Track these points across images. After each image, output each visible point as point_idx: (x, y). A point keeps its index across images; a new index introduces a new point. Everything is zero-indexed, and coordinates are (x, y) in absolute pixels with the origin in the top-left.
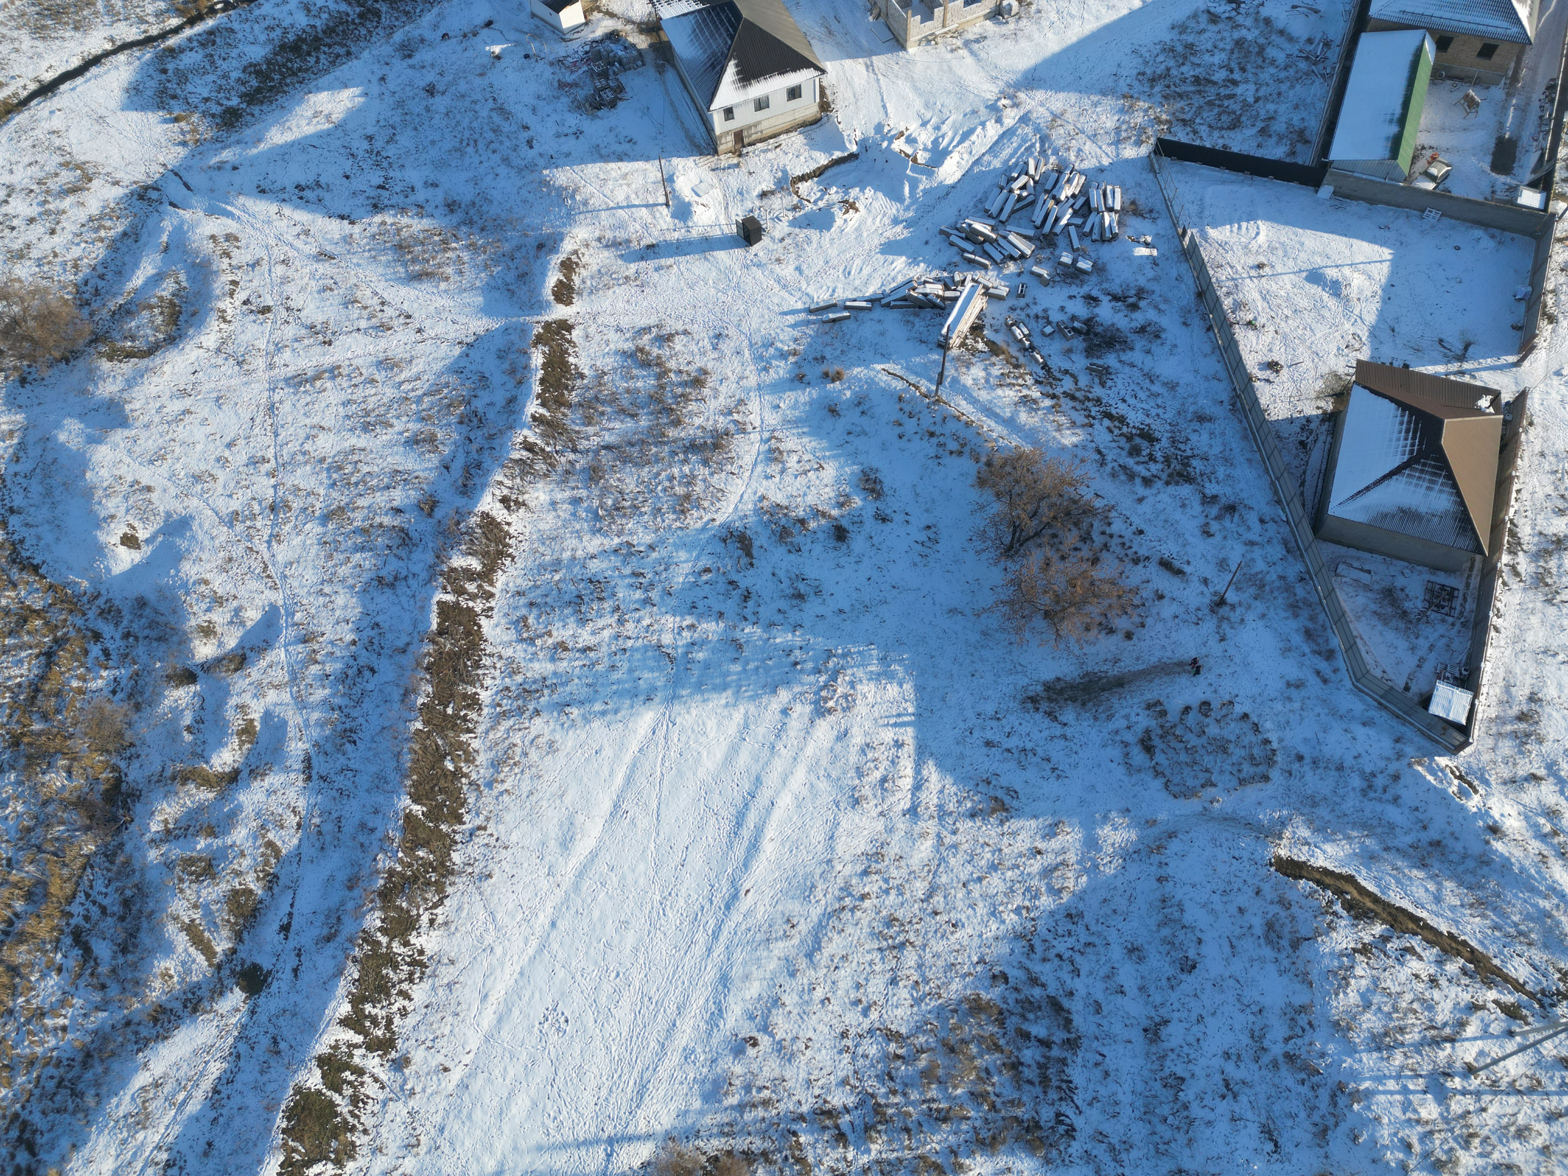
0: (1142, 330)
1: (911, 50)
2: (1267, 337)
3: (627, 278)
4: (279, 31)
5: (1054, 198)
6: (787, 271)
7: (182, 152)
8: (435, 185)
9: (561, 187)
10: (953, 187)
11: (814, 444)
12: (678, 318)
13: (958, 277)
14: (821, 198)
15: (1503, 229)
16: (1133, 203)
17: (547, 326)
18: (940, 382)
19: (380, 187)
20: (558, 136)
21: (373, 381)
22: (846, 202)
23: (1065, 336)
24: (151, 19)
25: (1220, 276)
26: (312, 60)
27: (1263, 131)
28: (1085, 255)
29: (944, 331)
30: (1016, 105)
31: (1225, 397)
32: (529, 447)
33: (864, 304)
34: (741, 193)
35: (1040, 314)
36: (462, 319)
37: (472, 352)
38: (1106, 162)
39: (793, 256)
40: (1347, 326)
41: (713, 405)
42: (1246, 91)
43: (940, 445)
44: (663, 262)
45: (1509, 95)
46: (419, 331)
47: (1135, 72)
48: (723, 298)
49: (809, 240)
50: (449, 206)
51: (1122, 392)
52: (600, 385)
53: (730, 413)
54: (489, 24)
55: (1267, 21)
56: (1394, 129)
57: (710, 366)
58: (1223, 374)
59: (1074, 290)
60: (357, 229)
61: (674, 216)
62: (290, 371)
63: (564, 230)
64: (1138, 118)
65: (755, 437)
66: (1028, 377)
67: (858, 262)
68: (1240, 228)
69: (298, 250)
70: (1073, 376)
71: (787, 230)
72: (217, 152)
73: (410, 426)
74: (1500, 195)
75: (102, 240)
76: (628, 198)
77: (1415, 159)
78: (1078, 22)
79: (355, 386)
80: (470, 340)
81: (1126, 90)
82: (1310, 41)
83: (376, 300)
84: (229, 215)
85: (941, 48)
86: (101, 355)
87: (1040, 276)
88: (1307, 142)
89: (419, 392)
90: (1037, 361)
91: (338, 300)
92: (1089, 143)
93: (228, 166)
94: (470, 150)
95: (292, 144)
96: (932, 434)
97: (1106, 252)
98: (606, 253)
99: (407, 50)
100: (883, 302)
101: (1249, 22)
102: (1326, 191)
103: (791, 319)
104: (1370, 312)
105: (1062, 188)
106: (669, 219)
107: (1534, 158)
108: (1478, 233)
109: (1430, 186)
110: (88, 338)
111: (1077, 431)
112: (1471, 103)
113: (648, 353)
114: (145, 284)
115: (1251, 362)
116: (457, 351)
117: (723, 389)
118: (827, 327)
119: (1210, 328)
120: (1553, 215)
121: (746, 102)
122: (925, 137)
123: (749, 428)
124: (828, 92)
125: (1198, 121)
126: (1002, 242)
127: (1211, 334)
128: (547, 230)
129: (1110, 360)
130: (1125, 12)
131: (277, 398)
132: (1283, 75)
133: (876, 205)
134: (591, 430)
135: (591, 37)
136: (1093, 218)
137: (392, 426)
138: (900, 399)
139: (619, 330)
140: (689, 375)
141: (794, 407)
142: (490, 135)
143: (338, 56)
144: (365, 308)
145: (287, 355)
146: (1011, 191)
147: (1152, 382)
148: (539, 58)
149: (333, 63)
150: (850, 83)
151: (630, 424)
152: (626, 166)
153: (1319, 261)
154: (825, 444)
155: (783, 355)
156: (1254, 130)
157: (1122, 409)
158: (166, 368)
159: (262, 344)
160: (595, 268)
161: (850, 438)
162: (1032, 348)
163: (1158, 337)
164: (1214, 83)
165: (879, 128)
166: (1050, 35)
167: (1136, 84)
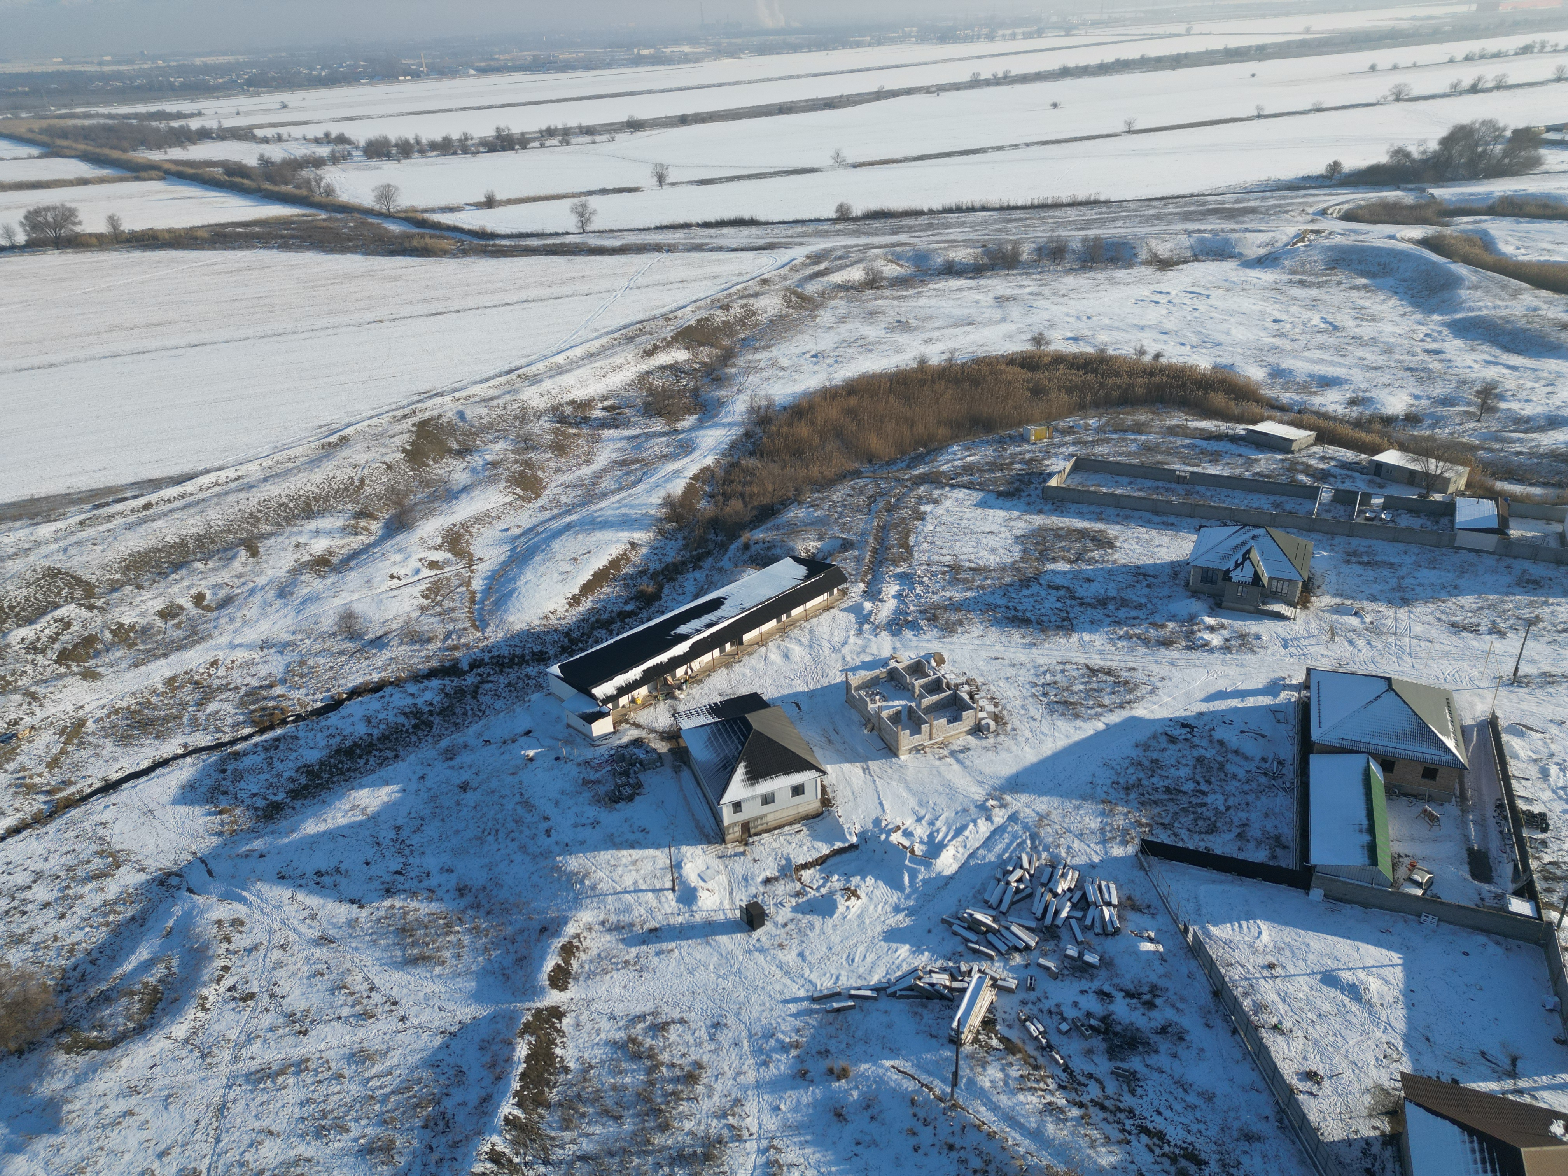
0: (1163, 1031)
1: (902, 757)
2: (1298, 1044)
3: (626, 963)
4: (338, 739)
5: (1051, 891)
6: (790, 957)
7: (215, 840)
8: (450, 871)
9: (572, 872)
10: (951, 877)
11: (818, 1156)
12: (676, 1005)
13: (964, 968)
14: (823, 885)
15: (1506, 936)
16: (1129, 898)
17: (538, 1012)
18: (955, 1084)
19: (398, 873)
20: (576, 826)
21: (339, 1077)
22: (848, 889)
23: (1083, 1035)
24: (227, 729)
25: (1232, 974)
26: (362, 762)
27: (1240, 836)
28: (1092, 950)
29: (955, 1024)
30: (1003, 806)
31: (1269, 1111)
32: (495, 1157)
33: (869, 993)
34: (746, 879)
35: (1054, 1009)
36: (451, 1006)
37: (453, 1043)
38: (1096, 859)
39: (796, 941)
40: (1378, 1034)
41: (706, 1105)
42: (1216, 800)
43: (962, 1161)
44: (665, 946)
45: (1465, 811)
46: (403, 1019)
47: (1109, 781)
48: (724, 984)
49: (812, 927)
50: (460, 890)
51: (1156, 1103)
52: (585, 1080)
53: (725, 1116)
54: (528, 733)
55: (1221, 743)
56: (1366, 838)
57: (705, 1059)
58: (1261, 1085)
59: (1085, 985)
60: (364, 913)
61: (679, 901)
62: (254, 1065)
63: (569, 914)
64: (1120, 821)
65: (752, 1146)
66: (1050, 1081)
67: (861, 949)
68: (1240, 926)
69: (299, 934)
70: (1098, 1081)
71: (790, 915)
72: (250, 840)
73: (369, 1131)
74: (1490, 902)
75: (107, 924)
76: (636, 882)
77: (1395, 866)
78: (1051, 739)
79: (320, 1082)
80: (453, 1029)
81: (1104, 796)
82: (1264, 760)
83: (366, 986)
84: (243, 900)
85: (930, 756)
86: (60, 1046)
87: (1048, 969)
88: (1285, 847)
89: (387, 1090)
90: (1057, 1062)
91: (327, 985)
92: (1077, 842)
93: (257, 854)
94: (491, 838)
95: (325, 832)
96: (951, 1147)
97: (1111, 946)
98: (608, 937)
99: (449, 755)
100: (889, 991)
101: (1204, 743)
102: (1316, 894)
103: (793, 1008)
104: (1398, 1017)
105: (1058, 882)
106: (674, 903)
107: (1509, 869)
108: (1482, 939)
109: (1419, 892)
110: (55, 1027)
111: (1114, 1148)
112: (1432, 818)
113: (641, 1044)
114: (136, 969)
115: (1288, 1070)
116: (438, 1041)
117: (718, 1086)
118: (831, 1017)
119: (1235, 1032)
120: (1550, 924)
121: (753, 798)
122: (921, 831)
123: (745, 1135)
124: (829, 790)
125: (1176, 825)
126: (1004, 932)
127: (1237, 1037)
128: (552, 914)
129: (1135, 1063)
130: (1092, 732)
131: (232, 1095)
132: (1246, 787)
133: (877, 893)
134: (567, 1135)
135: (618, 742)
136: (1092, 912)
137: (348, 1131)
138: (913, 1102)
139: (612, 1017)
140: (682, 1069)
141: (796, 1109)
142: (511, 825)
143: (387, 758)
144: (352, 994)
145: (257, 1046)
146: (1008, 883)
147: (1185, 1091)
148: (567, 760)
149: (380, 765)
150: (849, 783)
151: (612, 1128)
152: (636, 854)
153: (1330, 964)
154: (830, 1156)
155: (784, 1048)
156: (1232, 836)
157: (1158, 1123)
158: (125, 1062)
159: (233, 1035)
160: (595, 952)
161: (859, 1149)
162: (1050, 1047)
163: (1181, 1039)
164: (1185, 793)
165: (877, 822)
166: (1027, 748)
167: (1111, 791)
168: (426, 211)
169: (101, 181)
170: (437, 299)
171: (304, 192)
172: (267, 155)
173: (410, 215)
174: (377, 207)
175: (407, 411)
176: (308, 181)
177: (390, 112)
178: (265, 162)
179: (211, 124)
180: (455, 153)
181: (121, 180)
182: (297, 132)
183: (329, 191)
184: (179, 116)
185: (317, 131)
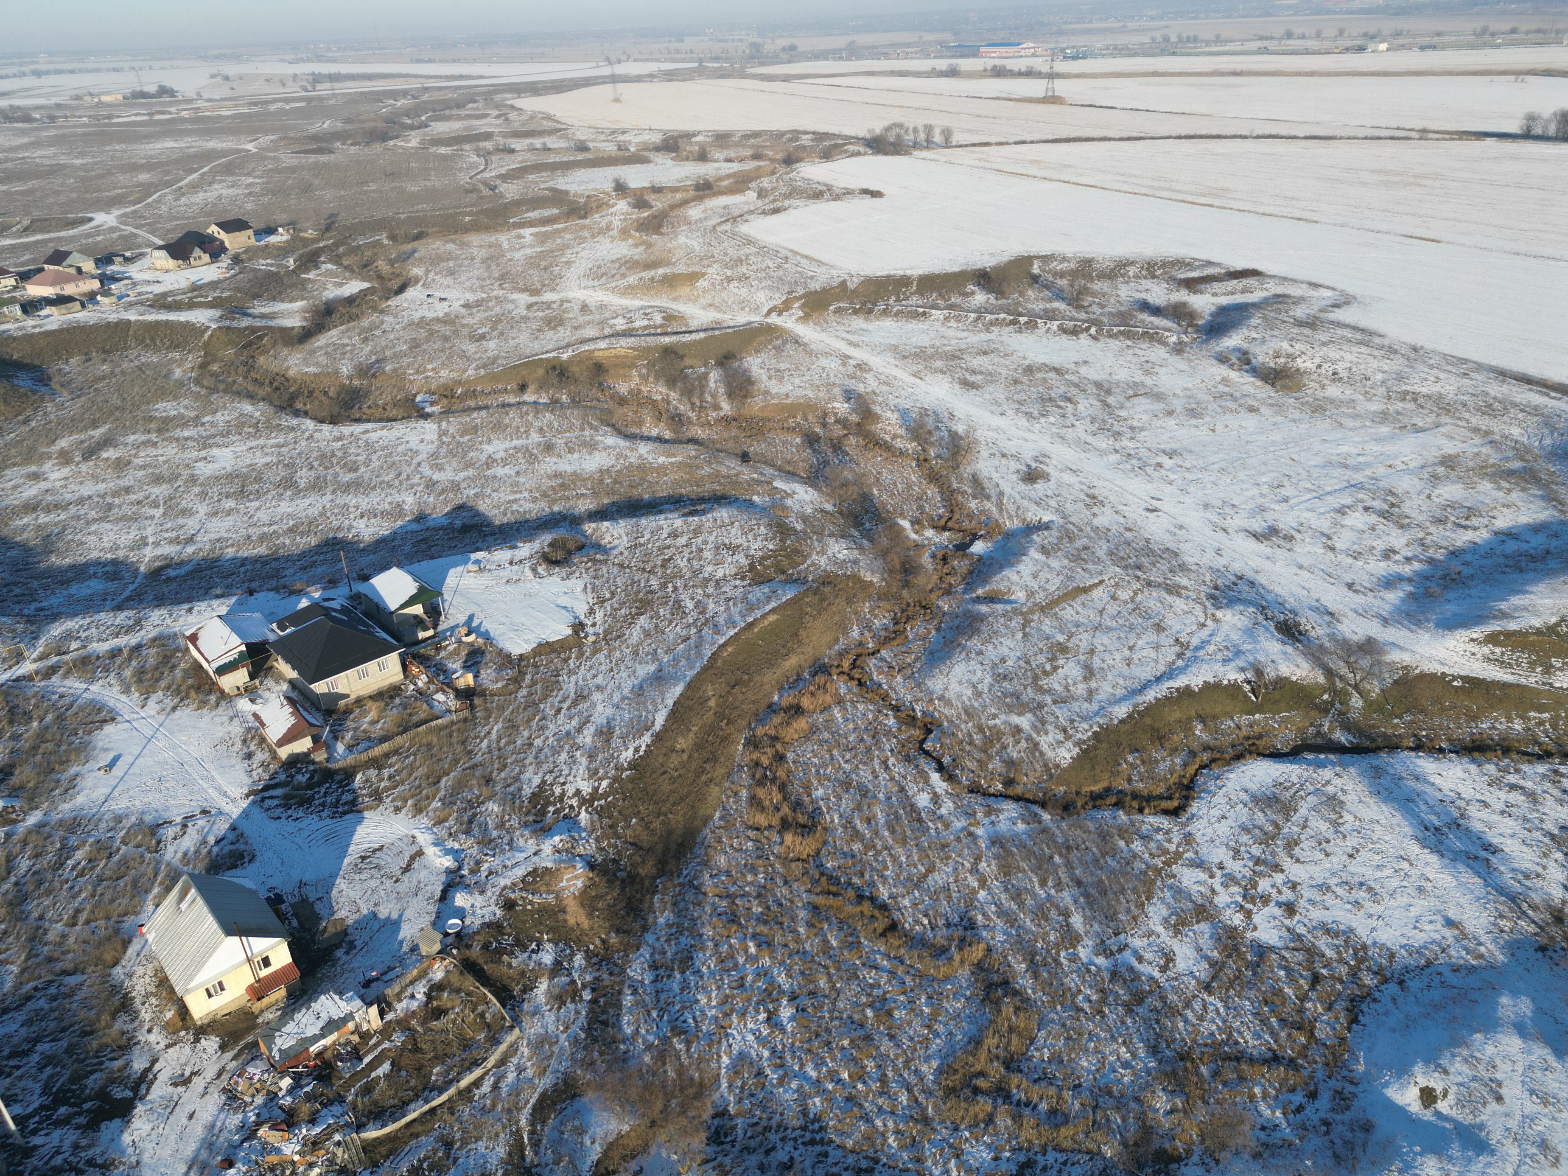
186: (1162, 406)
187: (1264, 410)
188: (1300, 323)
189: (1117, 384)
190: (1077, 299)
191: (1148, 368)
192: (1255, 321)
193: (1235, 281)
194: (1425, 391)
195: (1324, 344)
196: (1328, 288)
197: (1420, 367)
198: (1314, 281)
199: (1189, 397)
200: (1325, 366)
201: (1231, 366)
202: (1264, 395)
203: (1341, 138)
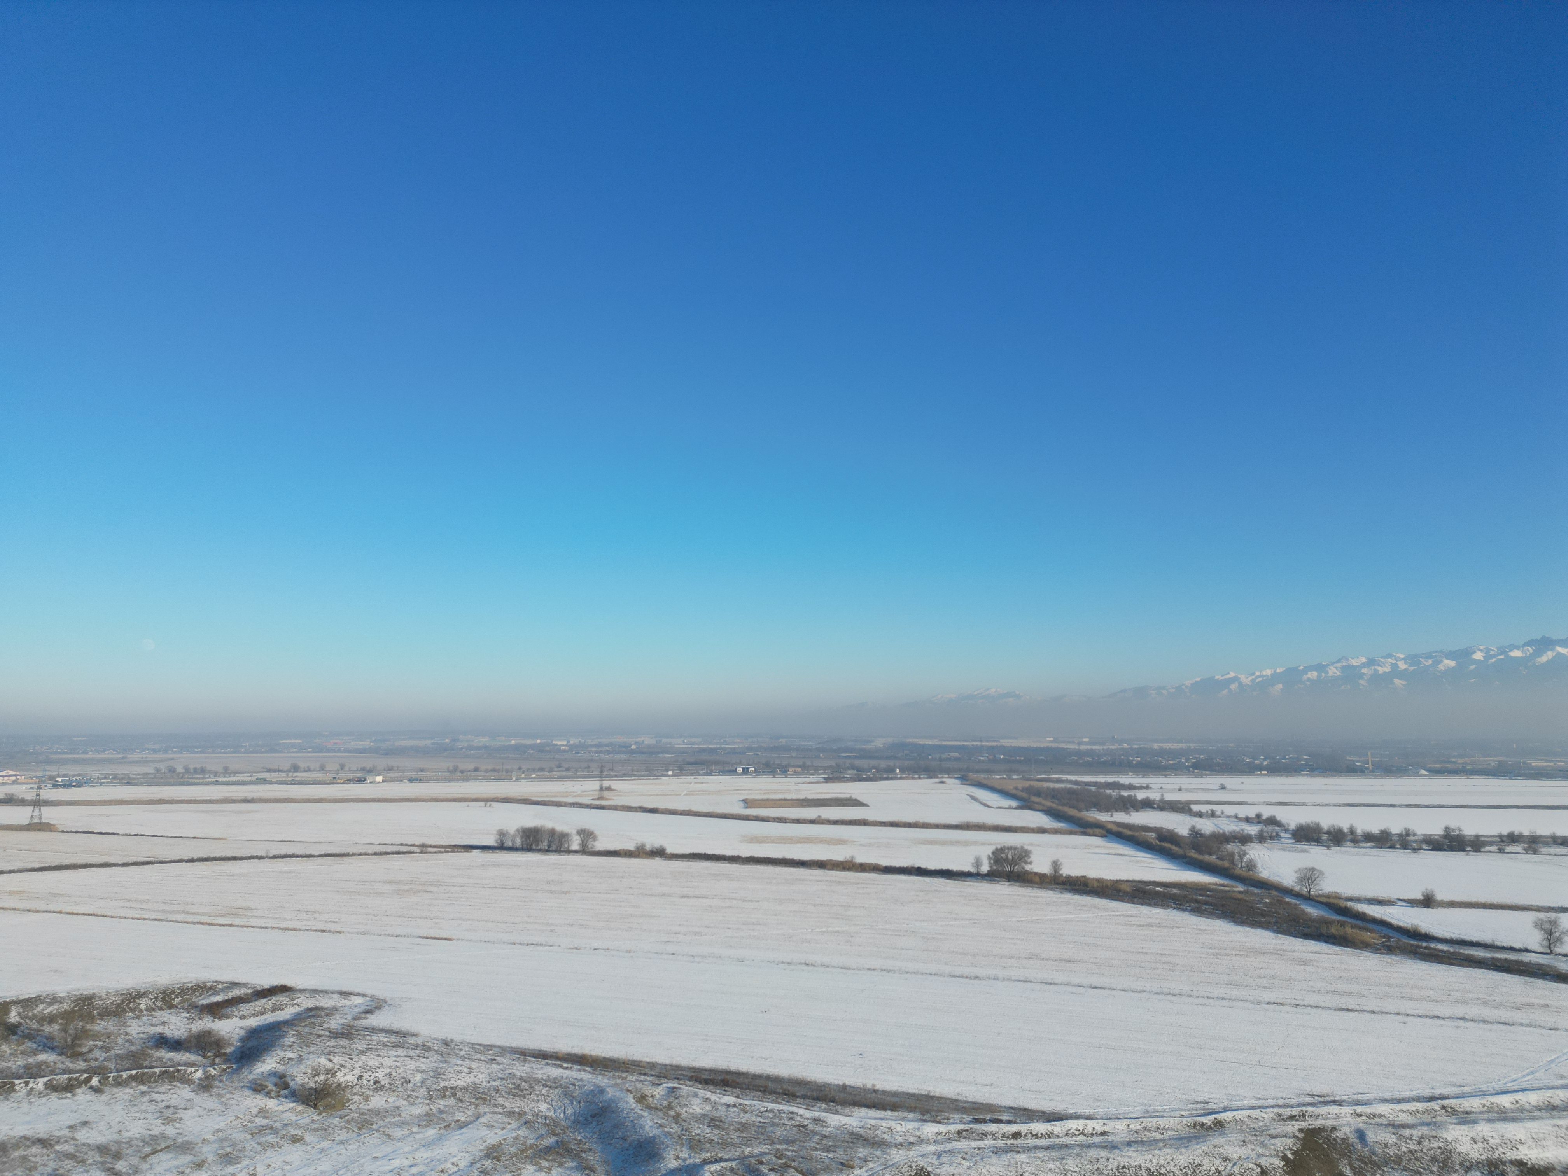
168: (1351, 899)
169: (1056, 831)
170: (1350, 994)
171: (1226, 864)
172: (1198, 827)
173: (1332, 901)
174: (1297, 888)
175: (1296, 1111)
176: (1232, 855)
177: (1327, 802)
178: (1194, 832)
179: (1155, 796)
180: (1392, 847)
181: (1071, 833)
182: (1230, 810)
183: (1251, 866)
184: (1131, 787)
185: (1251, 812)
186: (189, 1158)
187: (309, 1137)
188: (336, 1035)
189: (129, 1143)
190: (73, 1045)
191: (169, 1115)
192: (289, 1040)
193: (264, 1001)
194: (461, 1083)
195: (362, 1053)
196: (358, 995)
197: (454, 1060)
198: (344, 989)
199: (222, 1140)
200: (366, 1076)
201: (268, 1094)
202: (307, 1121)
203: (353, 855)
